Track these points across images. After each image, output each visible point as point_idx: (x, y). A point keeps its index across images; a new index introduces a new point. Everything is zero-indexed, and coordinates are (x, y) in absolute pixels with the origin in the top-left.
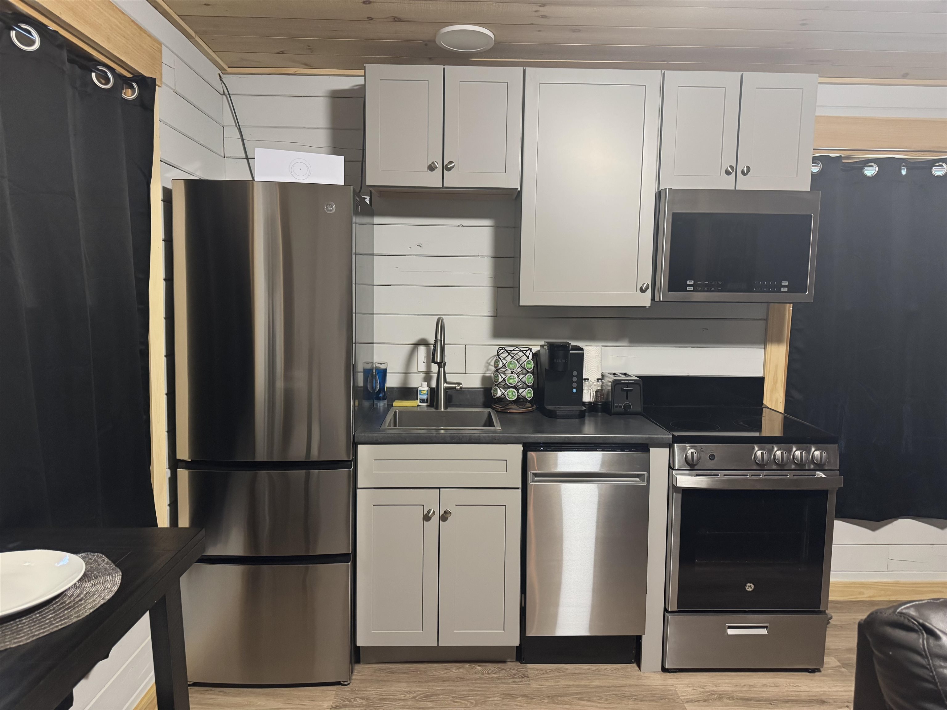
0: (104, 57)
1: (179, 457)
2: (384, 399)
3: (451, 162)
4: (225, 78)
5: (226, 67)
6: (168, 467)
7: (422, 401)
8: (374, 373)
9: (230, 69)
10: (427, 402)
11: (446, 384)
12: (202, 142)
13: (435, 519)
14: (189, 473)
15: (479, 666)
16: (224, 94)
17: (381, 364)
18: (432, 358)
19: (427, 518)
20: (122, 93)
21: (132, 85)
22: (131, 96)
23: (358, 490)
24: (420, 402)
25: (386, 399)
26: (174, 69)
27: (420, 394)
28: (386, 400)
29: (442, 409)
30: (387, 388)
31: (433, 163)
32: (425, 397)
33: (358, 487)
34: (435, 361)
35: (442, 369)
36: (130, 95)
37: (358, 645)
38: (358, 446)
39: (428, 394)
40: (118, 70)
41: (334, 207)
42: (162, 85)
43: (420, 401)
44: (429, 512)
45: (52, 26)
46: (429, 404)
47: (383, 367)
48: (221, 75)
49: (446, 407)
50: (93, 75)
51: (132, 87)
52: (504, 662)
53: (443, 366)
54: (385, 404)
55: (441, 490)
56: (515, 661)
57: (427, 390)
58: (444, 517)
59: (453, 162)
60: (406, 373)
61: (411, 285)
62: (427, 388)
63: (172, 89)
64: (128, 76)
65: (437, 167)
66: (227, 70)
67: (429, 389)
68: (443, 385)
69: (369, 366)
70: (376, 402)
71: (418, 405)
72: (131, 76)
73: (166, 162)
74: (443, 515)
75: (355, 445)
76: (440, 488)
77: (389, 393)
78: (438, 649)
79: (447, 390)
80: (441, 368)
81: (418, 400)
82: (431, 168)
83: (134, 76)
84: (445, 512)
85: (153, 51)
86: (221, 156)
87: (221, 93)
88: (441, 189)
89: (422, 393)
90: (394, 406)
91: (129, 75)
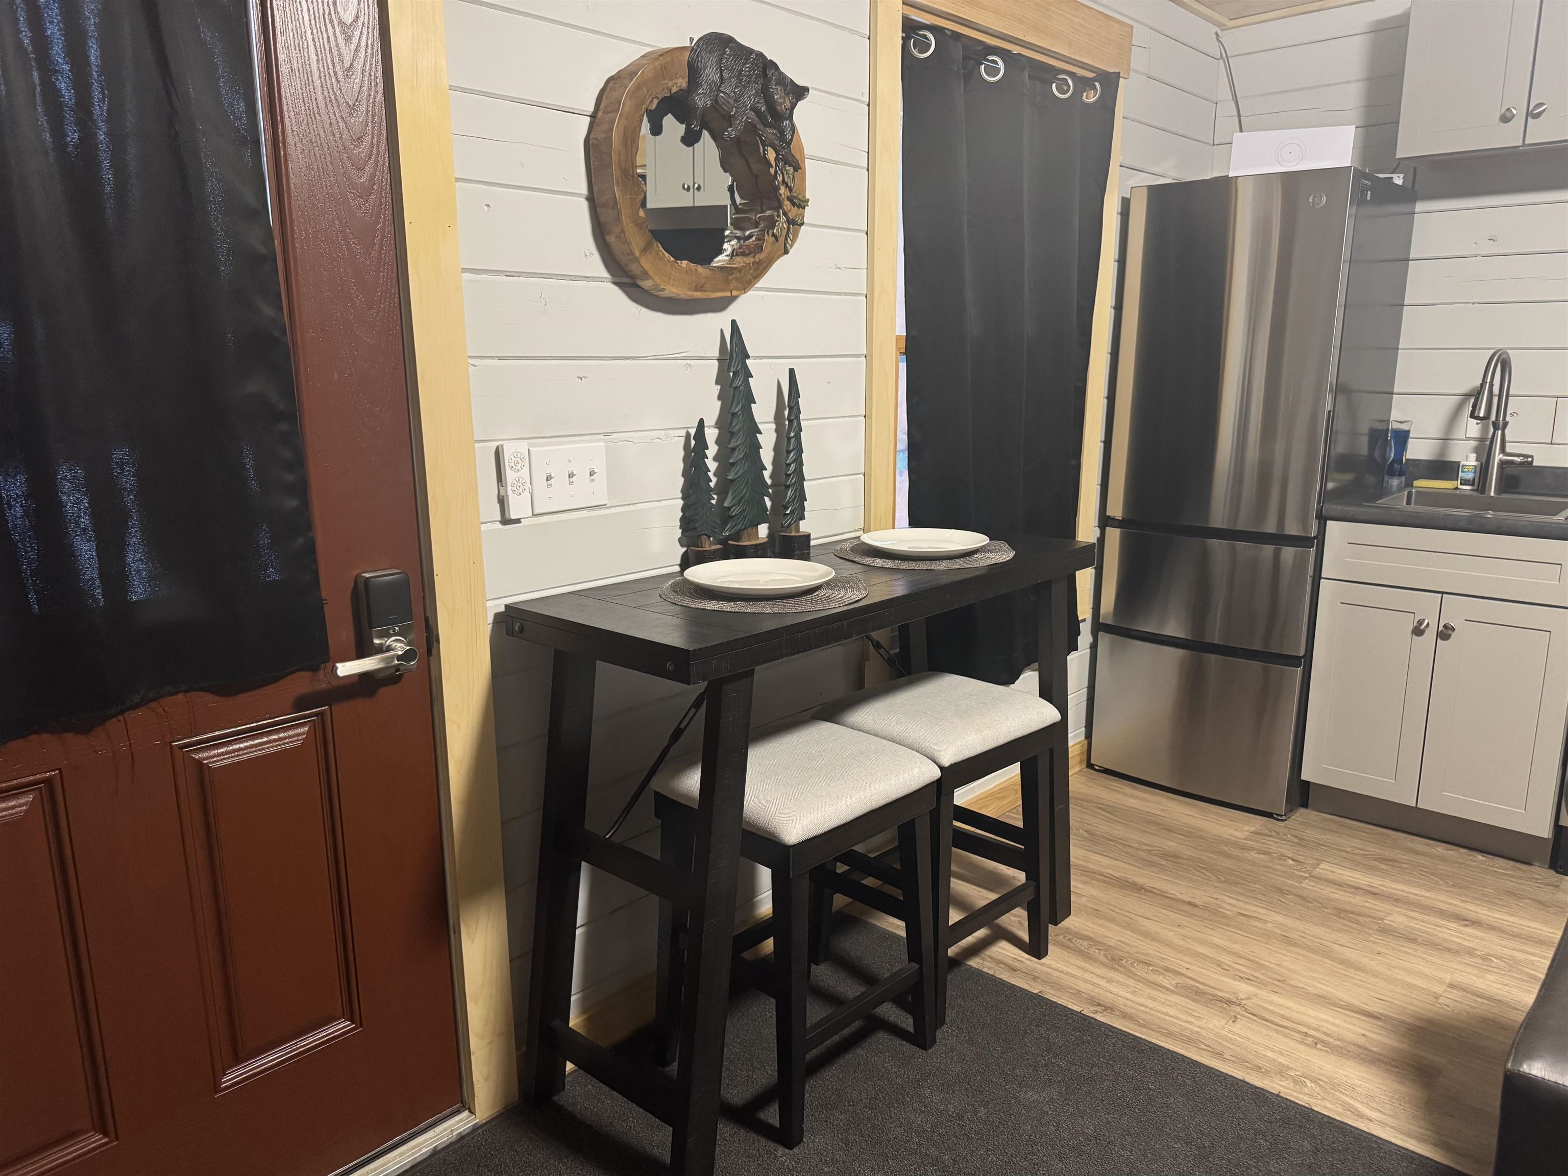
0: (1063, 63)
1: (1109, 513)
2: (1401, 474)
3: (1540, 105)
4: (1225, 37)
5: (1225, 21)
6: (1097, 525)
7: (1464, 482)
8: (1389, 438)
9: (1231, 21)
10: (1473, 485)
11: (1504, 455)
12: (1181, 132)
13: (1431, 634)
14: (1122, 533)
15: (1482, 856)
16: (1222, 57)
17: (1401, 422)
18: (1472, 411)
19: (1418, 631)
20: (1083, 96)
21: (1095, 85)
22: (1093, 97)
23: (1322, 581)
24: (1461, 484)
25: (1403, 475)
26: (1150, 48)
27: (1462, 472)
28: (1404, 477)
29: (1492, 494)
30: (1406, 459)
31: (1508, 110)
32: (1470, 476)
33: (1323, 576)
34: (1476, 415)
35: (1500, 432)
36: (1090, 98)
37: (1304, 777)
38: (1328, 522)
39: (1475, 472)
40: (1079, 73)
41: (1324, 198)
42: (1129, 75)
43: (1461, 482)
44: (1421, 622)
45: (1016, 50)
46: (1475, 487)
47: (1404, 427)
48: (1220, 32)
49: (1499, 490)
50: (1054, 85)
51: (1095, 88)
52: (1529, 864)
53: (1501, 427)
54: (1401, 482)
55: (1444, 595)
56: (1547, 867)
57: (1475, 466)
58: (1445, 633)
59: (1545, 104)
60: (1446, 439)
61: (1470, 303)
62: (1475, 463)
63: (1144, 74)
64: (1090, 77)
65: (1514, 116)
66: (1228, 24)
67: (1478, 464)
68: (1498, 457)
69: (1379, 426)
70: (1386, 478)
71: (1457, 488)
72: (1094, 75)
73: (1129, 166)
74: (1442, 631)
75: (1322, 519)
76: (1443, 593)
77: (1411, 468)
78: (1415, 810)
79: (1504, 466)
80: (1499, 429)
81: (1457, 480)
82: (1506, 118)
83: (1099, 75)
84: (1445, 626)
85: (1121, 38)
86: (1210, 144)
87: (1217, 58)
88: (1521, 148)
89: (1465, 470)
90: (1414, 485)
91: (1091, 75)
